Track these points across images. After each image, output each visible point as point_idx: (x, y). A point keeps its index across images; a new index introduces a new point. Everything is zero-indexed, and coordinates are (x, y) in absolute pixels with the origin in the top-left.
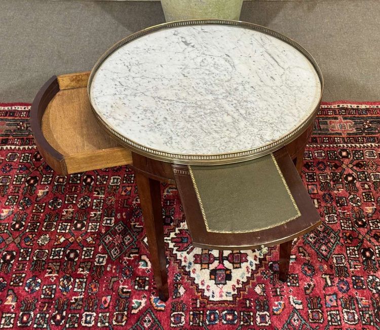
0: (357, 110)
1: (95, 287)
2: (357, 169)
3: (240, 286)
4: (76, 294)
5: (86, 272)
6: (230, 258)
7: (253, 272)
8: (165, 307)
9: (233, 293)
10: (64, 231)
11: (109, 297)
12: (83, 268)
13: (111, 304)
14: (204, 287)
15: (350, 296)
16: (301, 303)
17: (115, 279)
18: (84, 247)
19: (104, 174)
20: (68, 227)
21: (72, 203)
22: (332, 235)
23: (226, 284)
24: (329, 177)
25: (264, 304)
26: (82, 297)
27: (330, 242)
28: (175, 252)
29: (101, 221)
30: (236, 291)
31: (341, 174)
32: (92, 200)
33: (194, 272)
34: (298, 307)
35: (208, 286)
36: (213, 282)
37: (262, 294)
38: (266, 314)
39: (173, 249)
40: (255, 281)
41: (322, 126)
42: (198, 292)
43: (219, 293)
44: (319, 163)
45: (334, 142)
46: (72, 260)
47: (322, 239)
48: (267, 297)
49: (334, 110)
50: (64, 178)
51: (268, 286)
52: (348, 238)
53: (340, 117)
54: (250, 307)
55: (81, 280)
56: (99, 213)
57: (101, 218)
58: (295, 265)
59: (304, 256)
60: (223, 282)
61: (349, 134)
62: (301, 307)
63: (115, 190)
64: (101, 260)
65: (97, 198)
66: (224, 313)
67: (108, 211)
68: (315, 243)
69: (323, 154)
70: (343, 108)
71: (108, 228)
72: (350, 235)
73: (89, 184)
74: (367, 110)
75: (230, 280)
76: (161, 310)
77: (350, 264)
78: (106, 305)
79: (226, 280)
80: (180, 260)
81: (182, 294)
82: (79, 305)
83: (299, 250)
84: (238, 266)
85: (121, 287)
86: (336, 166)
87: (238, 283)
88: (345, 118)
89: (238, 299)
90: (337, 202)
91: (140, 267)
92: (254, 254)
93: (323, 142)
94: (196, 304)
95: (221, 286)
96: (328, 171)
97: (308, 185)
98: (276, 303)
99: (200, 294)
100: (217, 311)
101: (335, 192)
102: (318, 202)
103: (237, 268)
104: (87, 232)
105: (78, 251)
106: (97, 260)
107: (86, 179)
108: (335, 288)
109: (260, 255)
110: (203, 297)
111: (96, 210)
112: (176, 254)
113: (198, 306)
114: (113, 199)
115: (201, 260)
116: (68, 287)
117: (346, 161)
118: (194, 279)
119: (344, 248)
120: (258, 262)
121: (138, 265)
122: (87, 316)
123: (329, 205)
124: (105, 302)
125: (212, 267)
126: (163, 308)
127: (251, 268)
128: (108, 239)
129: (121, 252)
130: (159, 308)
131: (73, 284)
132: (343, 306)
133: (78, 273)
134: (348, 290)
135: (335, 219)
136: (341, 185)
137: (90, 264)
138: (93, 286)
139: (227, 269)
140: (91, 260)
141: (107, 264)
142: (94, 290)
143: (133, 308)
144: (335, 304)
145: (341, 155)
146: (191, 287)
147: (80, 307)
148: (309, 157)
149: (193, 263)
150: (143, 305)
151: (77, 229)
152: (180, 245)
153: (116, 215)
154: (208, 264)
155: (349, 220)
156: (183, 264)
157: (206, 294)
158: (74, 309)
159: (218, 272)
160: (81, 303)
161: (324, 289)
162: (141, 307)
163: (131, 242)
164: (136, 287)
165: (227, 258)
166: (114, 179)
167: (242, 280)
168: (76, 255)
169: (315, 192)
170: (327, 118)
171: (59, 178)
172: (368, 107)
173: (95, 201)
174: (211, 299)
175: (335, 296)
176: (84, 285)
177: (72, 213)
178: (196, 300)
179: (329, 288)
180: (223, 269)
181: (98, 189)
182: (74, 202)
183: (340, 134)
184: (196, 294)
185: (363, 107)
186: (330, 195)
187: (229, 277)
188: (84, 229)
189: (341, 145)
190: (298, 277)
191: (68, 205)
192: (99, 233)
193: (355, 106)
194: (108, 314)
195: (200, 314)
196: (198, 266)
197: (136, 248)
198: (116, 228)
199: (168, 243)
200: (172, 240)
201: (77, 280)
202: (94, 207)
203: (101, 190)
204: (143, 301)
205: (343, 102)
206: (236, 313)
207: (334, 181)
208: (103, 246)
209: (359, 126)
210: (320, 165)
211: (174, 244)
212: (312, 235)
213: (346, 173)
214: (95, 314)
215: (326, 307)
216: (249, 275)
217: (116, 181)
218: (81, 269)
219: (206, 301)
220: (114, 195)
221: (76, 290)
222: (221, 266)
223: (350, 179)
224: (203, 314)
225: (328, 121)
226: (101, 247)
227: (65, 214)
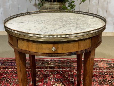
0: (108, 61)
2: (112, 78)
19: (15, 78)
24: (101, 81)
31: (106, 80)
41: (96, 65)
45: (101, 70)
49: (100, 61)
53: (102, 63)
61: (106, 68)
63: (17, 83)
69: (98, 73)
70: (103, 60)
73: (8, 81)
74: (111, 61)
86: (104, 77)
88: (104, 63)
93: (97, 70)
96: (101, 79)
97: (93, 83)
107: (7, 79)
117: (107, 76)
136: (107, 84)
145: (105, 74)
148: (93, 74)
166: (18, 79)
169: (97, 85)
172: (111, 60)
181: (11, 83)
183: (103, 67)
185: (110, 60)
189: (104, 71)
193: (107, 60)
203: (12, 83)
207: (103, 82)
209: (109, 65)
210: (97, 77)
213: (108, 79)
220: (16, 85)
223: (110, 81)
225: (98, 64)
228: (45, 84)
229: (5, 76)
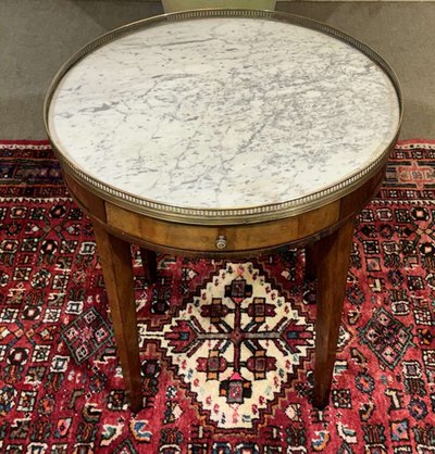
1: (49, 405)
3: (264, 406)
4: (20, 414)
5: (37, 382)
6: (249, 364)
7: (284, 386)
8: (151, 437)
9: (253, 416)
10: (8, 321)
11: (69, 420)
12: (32, 375)
13: (71, 431)
14: (211, 408)
15: (427, 424)
16: (355, 434)
17: (79, 393)
18: (35, 344)
19: (73, 238)
20: (15, 315)
21: (23, 280)
22: (402, 332)
23: (242, 402)
24: (397, 248)
25: (299, 435)
26: (28, 419)
27: (398, 342)
28: (169, 354)
29: (63, 307)
30: (258, 414)
31: (415, 243)
32: (53, 277)
33: (196, 385)
34: (349, 440)
35: (216, 406)
36: (225, 399)
37: (296, 419)
38: (301, 450)
39: (166, 349)
40: (286, 398)
41: (388, 175)
42: (201, 415)
43: (232, 416)
44: (383, 227)
45: (405, 197)
46: (17, 363)
47: (387, 338)
48: (304, 424)
49: (405, 153)
50: (13, 244)
51: (305, 406)
52: (425, 336)
53: (414, 162)
54: (278, 439)
55: (28, 393)
56: (61, 294)
57: (63, 302)
58: (346, 376)
59: (360, 361)
60: (239, 400)
61: (427, 186)
62: (354, 440)
63: (86, 262)
64: (60, 364)
65: (59, 273)
66: (238, 447)
67: (75, 293)
68: (375, 343)
69: (389, 215)
71: (73, 317)
72: (428, 333)
73: (50, 252)
75: (250, 397)
76: (145, 442)
77: (428, 376)
78: (64, 433)
79: (243, 396)
80: (177, 366)
81: (177, 416)
82: (23, 431)
83: (352, 354)
84: (262, 375)
85: (87, 405)
86: (408, 232)
87: (261, 402)
88: (421, 164)
89: (260, 426)
90: (409, 284)
91: (117, 376)
92: (286, 358)
93: (389, 197)
94: (198, 432)
95: (235, 405)
96: (396, 239)
97: (367, 258)
98: (317, 433)
99: (204, 417)
100: (228, 445)
101: (407, 269)
102: (381, 284)
103: (259, 379)
104: (41, 322)
105: (27, 351)
106: (54, 364)
107: (46, 246)
108: (406, 412)
109: (295, 360)
110: (208, 421)
111: (57, 291)
112: (171, 357)
113: (201, 436)
114: (83, 275)
115: (207, 366)
116: (9, 403)
117: (422, 224)
118: (197, 395)
119: (419, 352)
120: (291, 371)
121: (114, 373)
122: (34, 448)
123: (397, 288)
124: (63, 427)
125: (224, 376)
126: (148, 439)
127: (280, 379)
128: (73, 333)
129: (90, 352)
130: (142, 438)
131: (17, 400)
132: (418, 439)
133: (26, 382)
134: (424, 416)
135: (407, 308)
136: (415, 259)
137: (43, 369)
138: (45, 403)
139: (246, 381)
140: (46, 364)
141: (69, 370)
142: (47, 409)
143: (103, 437)
144: (406, 437)
145: (415, 216)
146: (191, 407)
147: (24, 435)
148: (369, 218)
149: (195, 371)
150: (119, 433)
151: (27, 318)
152: (178, 343)
153: (86, 298)
154: (218, 372)
155: (427, 310)
156: (181, 372)
157: (214, 417)
158: (16, 438)
159: (231, 384)
160: (26, 428)
161: (389, 413)
162: (115, 437)
163: (106, 338)
164: (110, 406)
165: (245, 364)
166: (86, 245)
167: (267, 397)
168: (25, 356)
169: (378, 268)
170: (395, 163)
171: (6, 244)
173: (57, 277)
174: (220, 425)
175: (405, 424)
176: (33, 401)
177: (23, 294)
178: (198, 426)
179: (397, 412)
180: (240, 381)
181: (62, 261)
182: (26, 278)
183: (414, 186)
184: (198, 417)
186: (399, 273)
187: (247, 393)
188: (38, 317)
189: (416, 202)
190: (350, 394)
191: (17, 282)
192: (60, 324)
194: (65, 447)
195: (203, 448)
196: (202, 376)
197: (112, 347)
198: (85, 317)
199: (160, 341)
200: (166, 336)
201: (23, 394)
202: (54, 287)
203: (67, 261)
204: (119, 428)
205: (419, 141)
206: (257, 448)
207: (404, 253)
208: (65, 344)
210: (385, 230)
211: (168, 341)
212: (372, 331)
213: (422, 241)
214: (46, 446)
215: (393, 441)
216: (278, 390)
217: (88, 248)
218: (29, 378)
219: (212, 429)
220: (85, 269)
221: (20, 408)
222: (236, 376)
223: (428, 250)
224: (206, 448)
225: (397, 167)
226: (61, 345)
227: (11, 295)
228: (191, 265)
229: (35, 229)
